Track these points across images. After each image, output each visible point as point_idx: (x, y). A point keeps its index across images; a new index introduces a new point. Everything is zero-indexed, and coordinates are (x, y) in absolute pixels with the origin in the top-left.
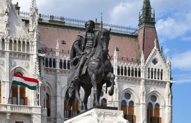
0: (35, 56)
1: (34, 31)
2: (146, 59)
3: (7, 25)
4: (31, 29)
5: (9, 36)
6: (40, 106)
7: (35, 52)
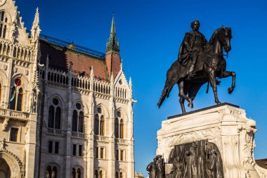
0: (35, 65)
1: (35, 43)
2: (114, 78)
3: (14, 35)
4: (33, 41)
5: (14, 43)
6: (36, 113)
7: (35, 62)
